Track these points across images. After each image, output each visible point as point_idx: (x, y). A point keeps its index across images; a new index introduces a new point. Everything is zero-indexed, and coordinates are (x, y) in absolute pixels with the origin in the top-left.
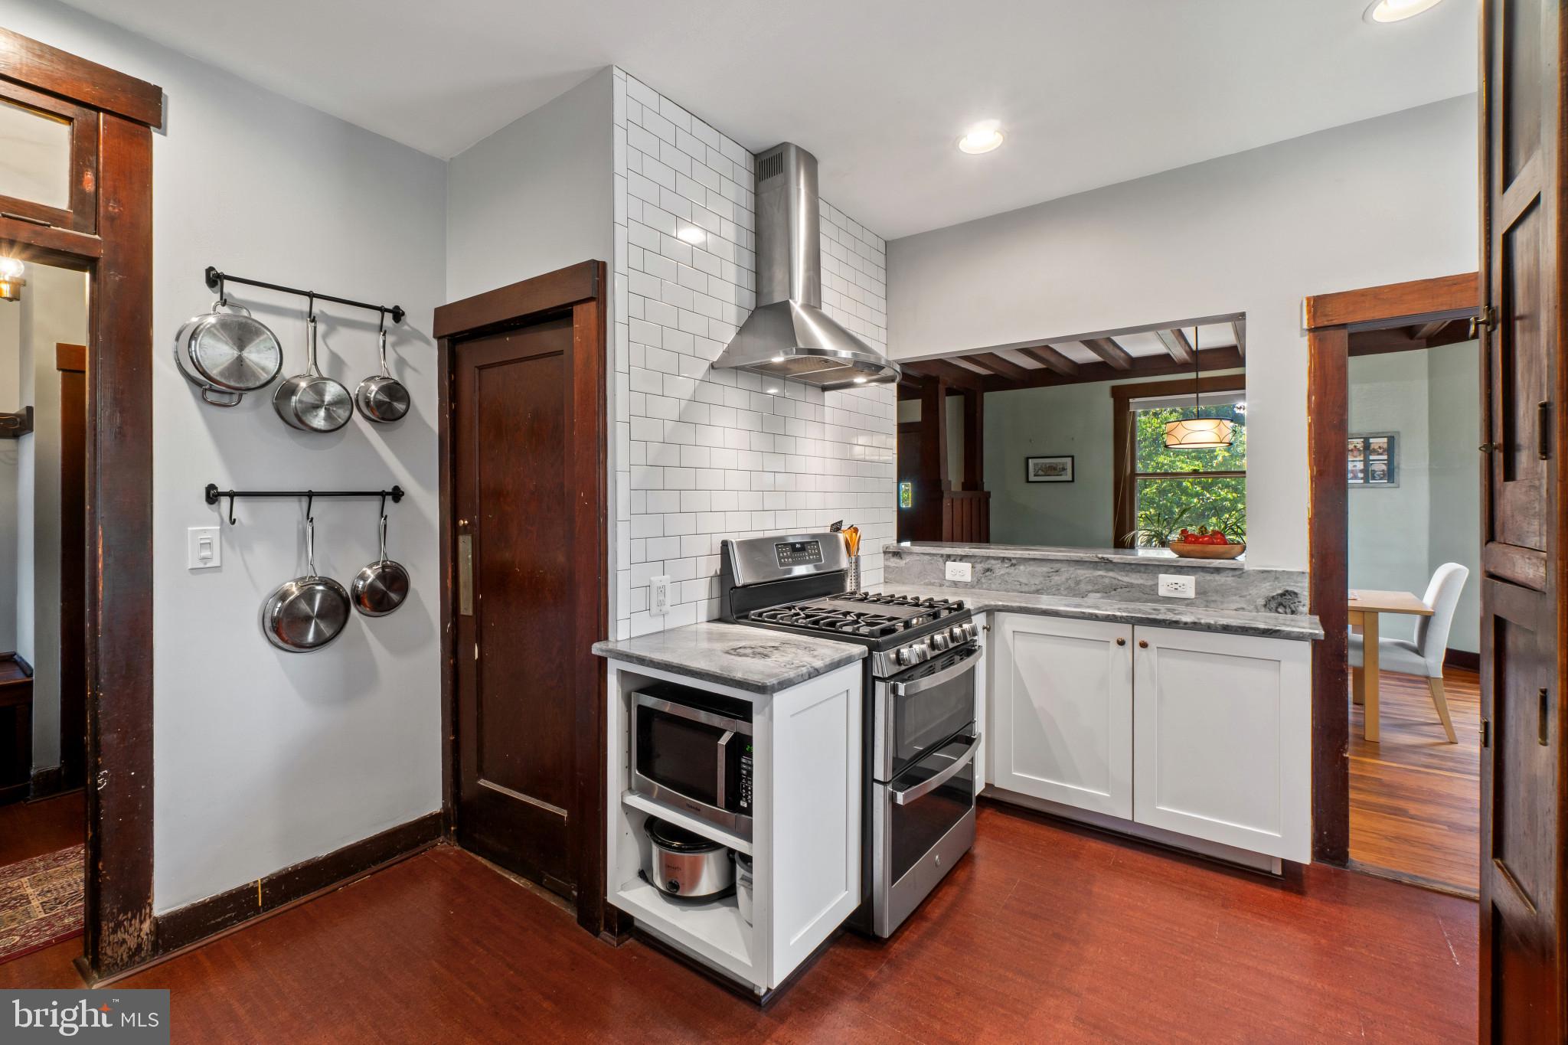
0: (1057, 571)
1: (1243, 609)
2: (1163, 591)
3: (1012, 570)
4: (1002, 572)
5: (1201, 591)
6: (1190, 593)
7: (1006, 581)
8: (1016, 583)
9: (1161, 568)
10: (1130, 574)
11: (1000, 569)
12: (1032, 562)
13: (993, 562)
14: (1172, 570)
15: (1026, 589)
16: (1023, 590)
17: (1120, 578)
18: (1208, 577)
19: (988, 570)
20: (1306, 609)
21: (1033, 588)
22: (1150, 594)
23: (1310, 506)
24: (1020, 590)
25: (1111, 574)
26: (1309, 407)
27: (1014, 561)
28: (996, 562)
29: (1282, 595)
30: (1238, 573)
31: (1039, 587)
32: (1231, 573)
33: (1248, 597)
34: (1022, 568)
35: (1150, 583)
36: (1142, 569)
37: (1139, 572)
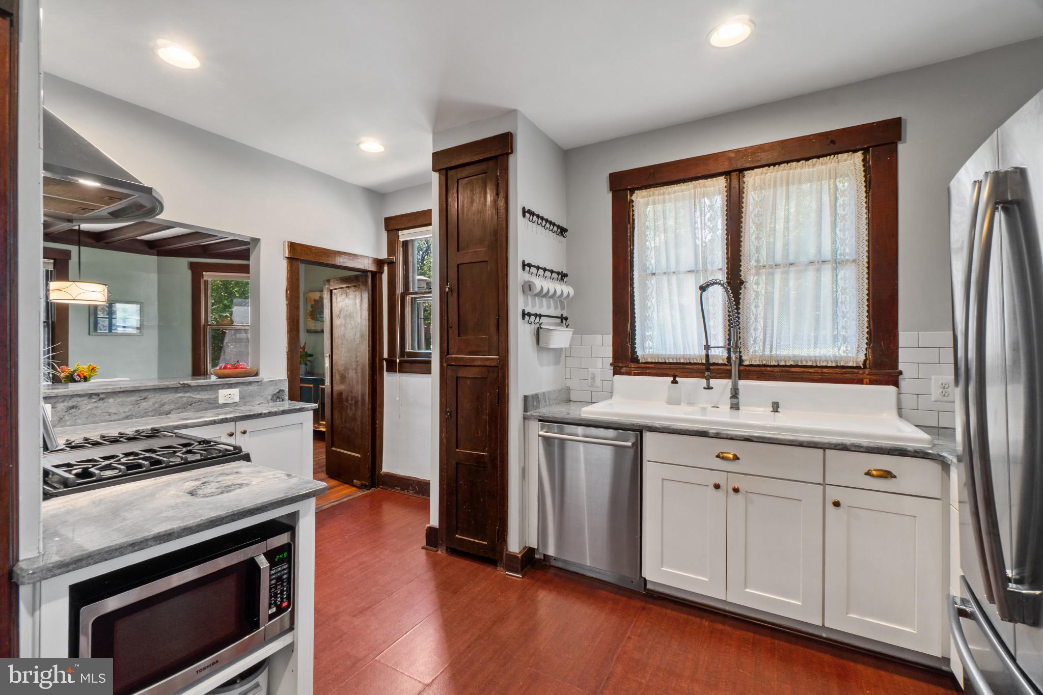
0: (145, 398)
1: (262, 403)
2: (221, 401)
3: (101, 403)
4: (89, 407)
5: (242, 397)
6: (237, 399)
7: (95, 415)
8: (106, 414)
9: (220, 386)
10: (200, 393)
11: (86, 405)
12: (120, 395)
13: (79, 399)
14: (227, 386)
15: (116, 417)
16: (112, 419)
17: (194, 397)
18: (246, 388)
19: (73, 407)
20: (287, 398)
21: (123, 415)
22: (214, 405)
23: (287, 346)
24: (109, 419)
25: (188, 394)
26: (287, 296)
27: (102, 396)
28: (83, 399)
29: (278, 392)
30: (259, 383)
31: (128, 414)
32: (256, 384)
33: (264, 396)
34: (111, 400)
35: (213, 396)
36: (209, 388)
37: (207, 390)
